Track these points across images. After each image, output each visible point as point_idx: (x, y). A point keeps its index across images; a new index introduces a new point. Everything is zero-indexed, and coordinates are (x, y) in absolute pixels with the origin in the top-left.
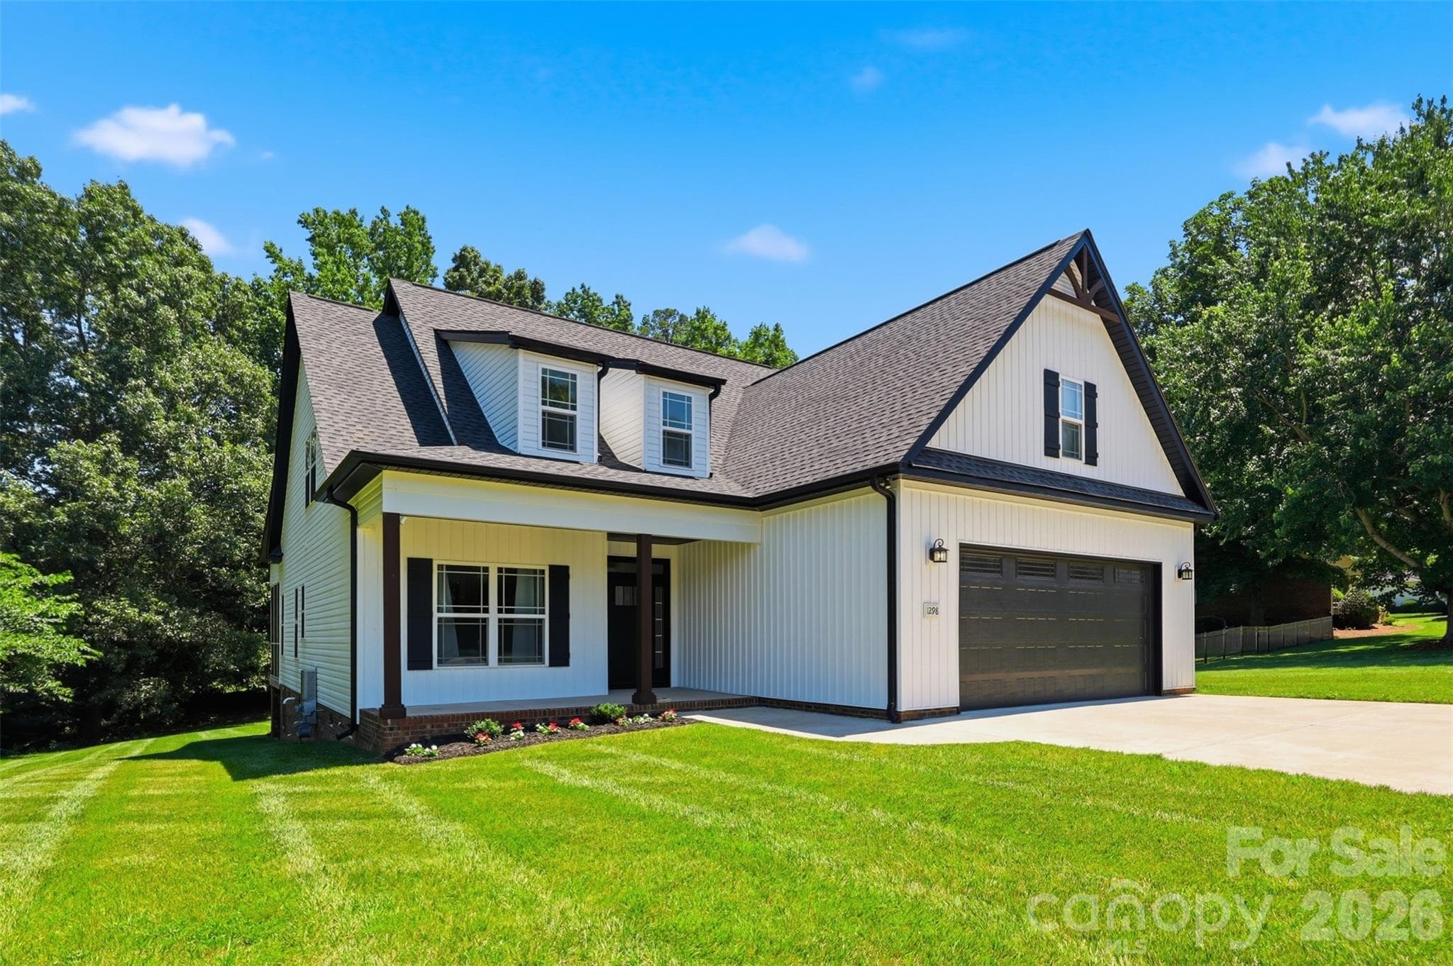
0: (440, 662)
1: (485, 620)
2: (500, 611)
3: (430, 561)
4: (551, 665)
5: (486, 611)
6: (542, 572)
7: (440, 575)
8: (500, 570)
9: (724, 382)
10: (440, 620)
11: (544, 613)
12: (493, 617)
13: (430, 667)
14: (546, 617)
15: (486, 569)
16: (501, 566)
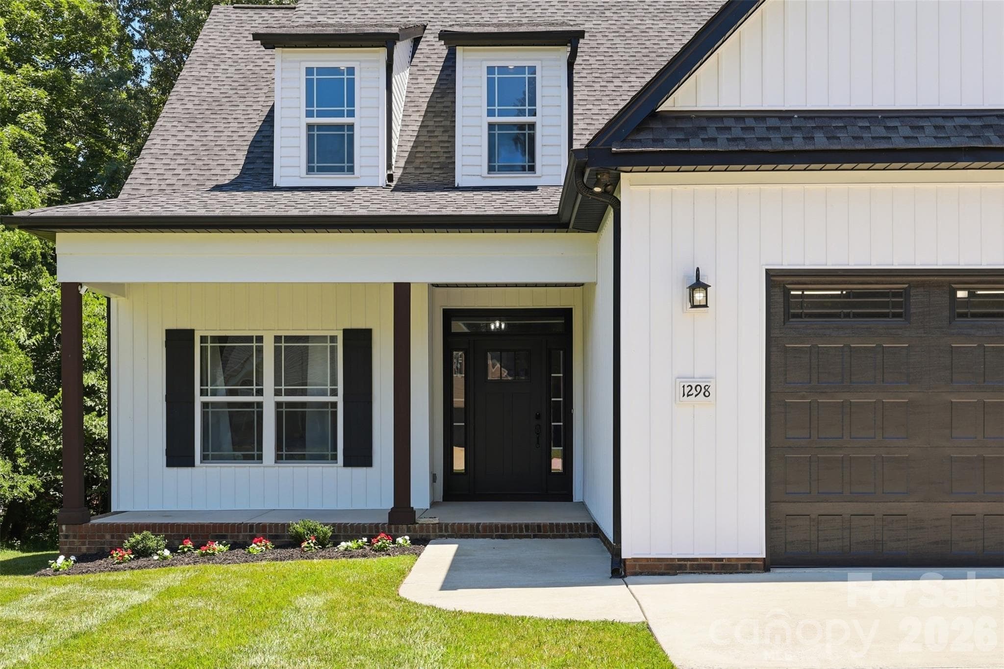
0: (205, 458)
1: (260, 405)
2: (277, 393)
3: (191, 332)
4: (347, 464)
5: (260, 392)
6: (333, 339)
7: (203, 350)
8: (277, 339)
9: (581, 34)
10: (205, 405)
11: (336, 395)
12: (269, 401)
13: (191, 464)
14: (339, 399)
15: (260, 339)
16: (279, 333)
